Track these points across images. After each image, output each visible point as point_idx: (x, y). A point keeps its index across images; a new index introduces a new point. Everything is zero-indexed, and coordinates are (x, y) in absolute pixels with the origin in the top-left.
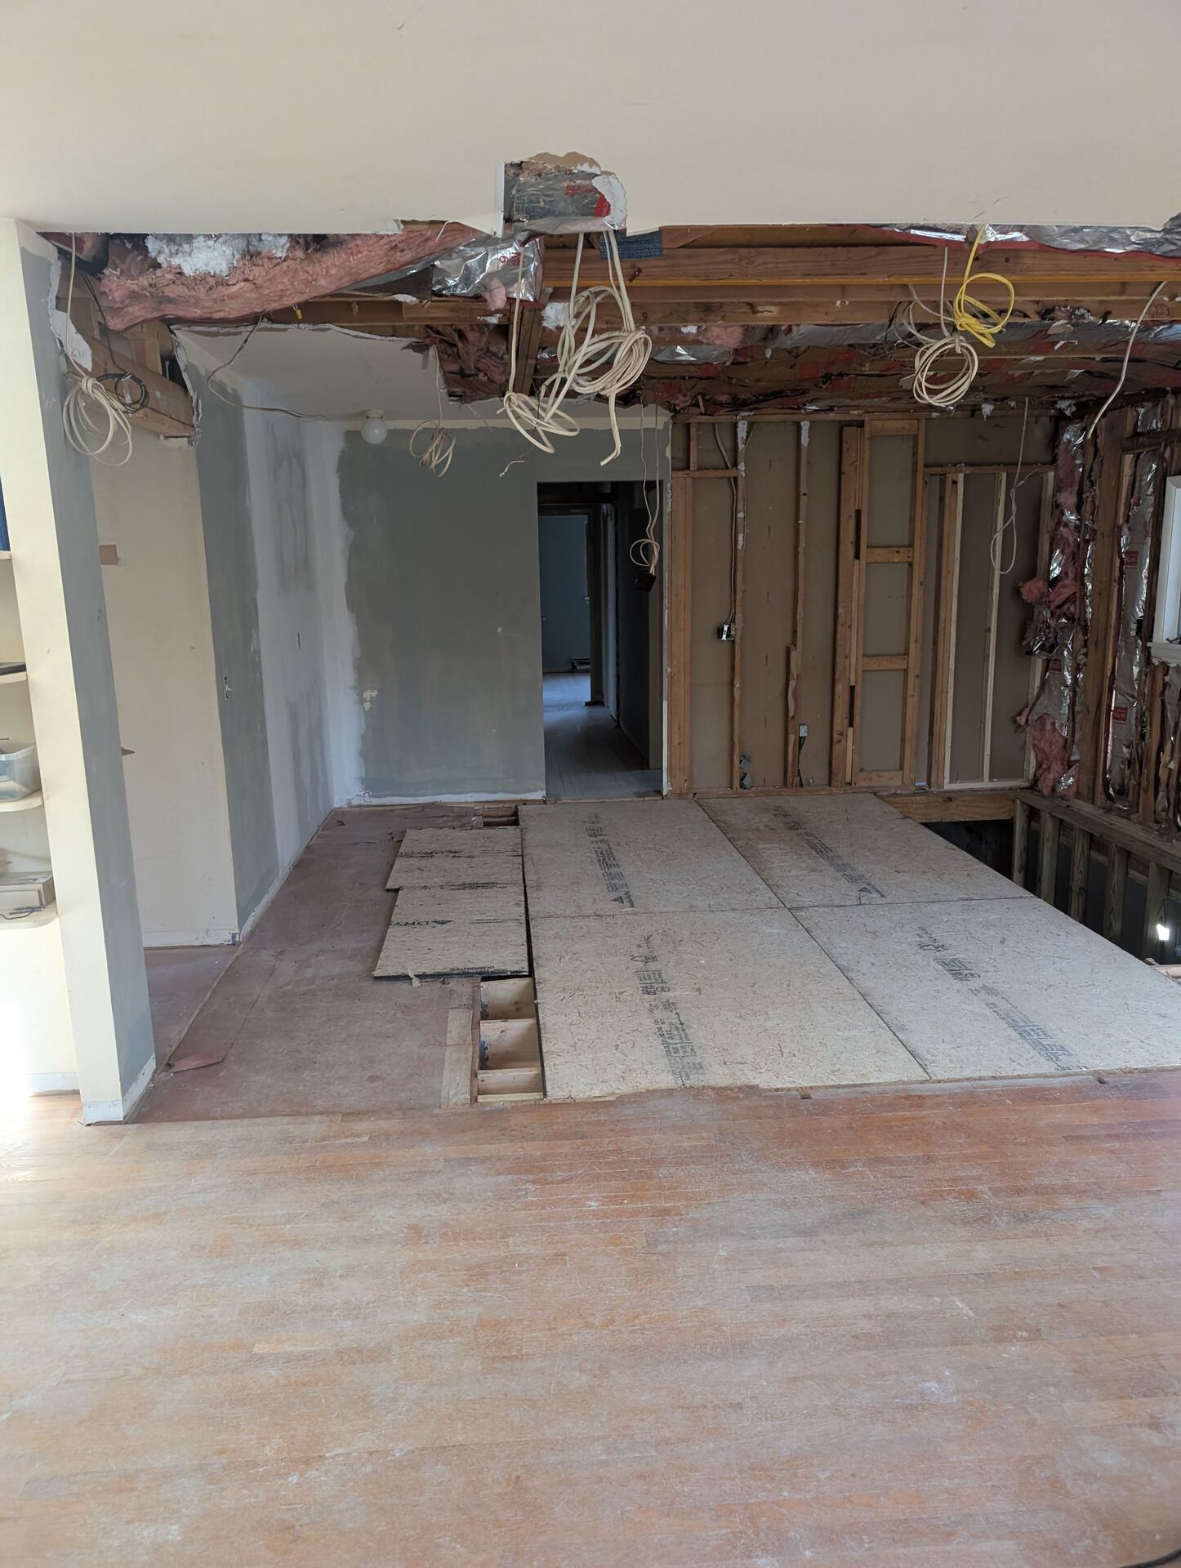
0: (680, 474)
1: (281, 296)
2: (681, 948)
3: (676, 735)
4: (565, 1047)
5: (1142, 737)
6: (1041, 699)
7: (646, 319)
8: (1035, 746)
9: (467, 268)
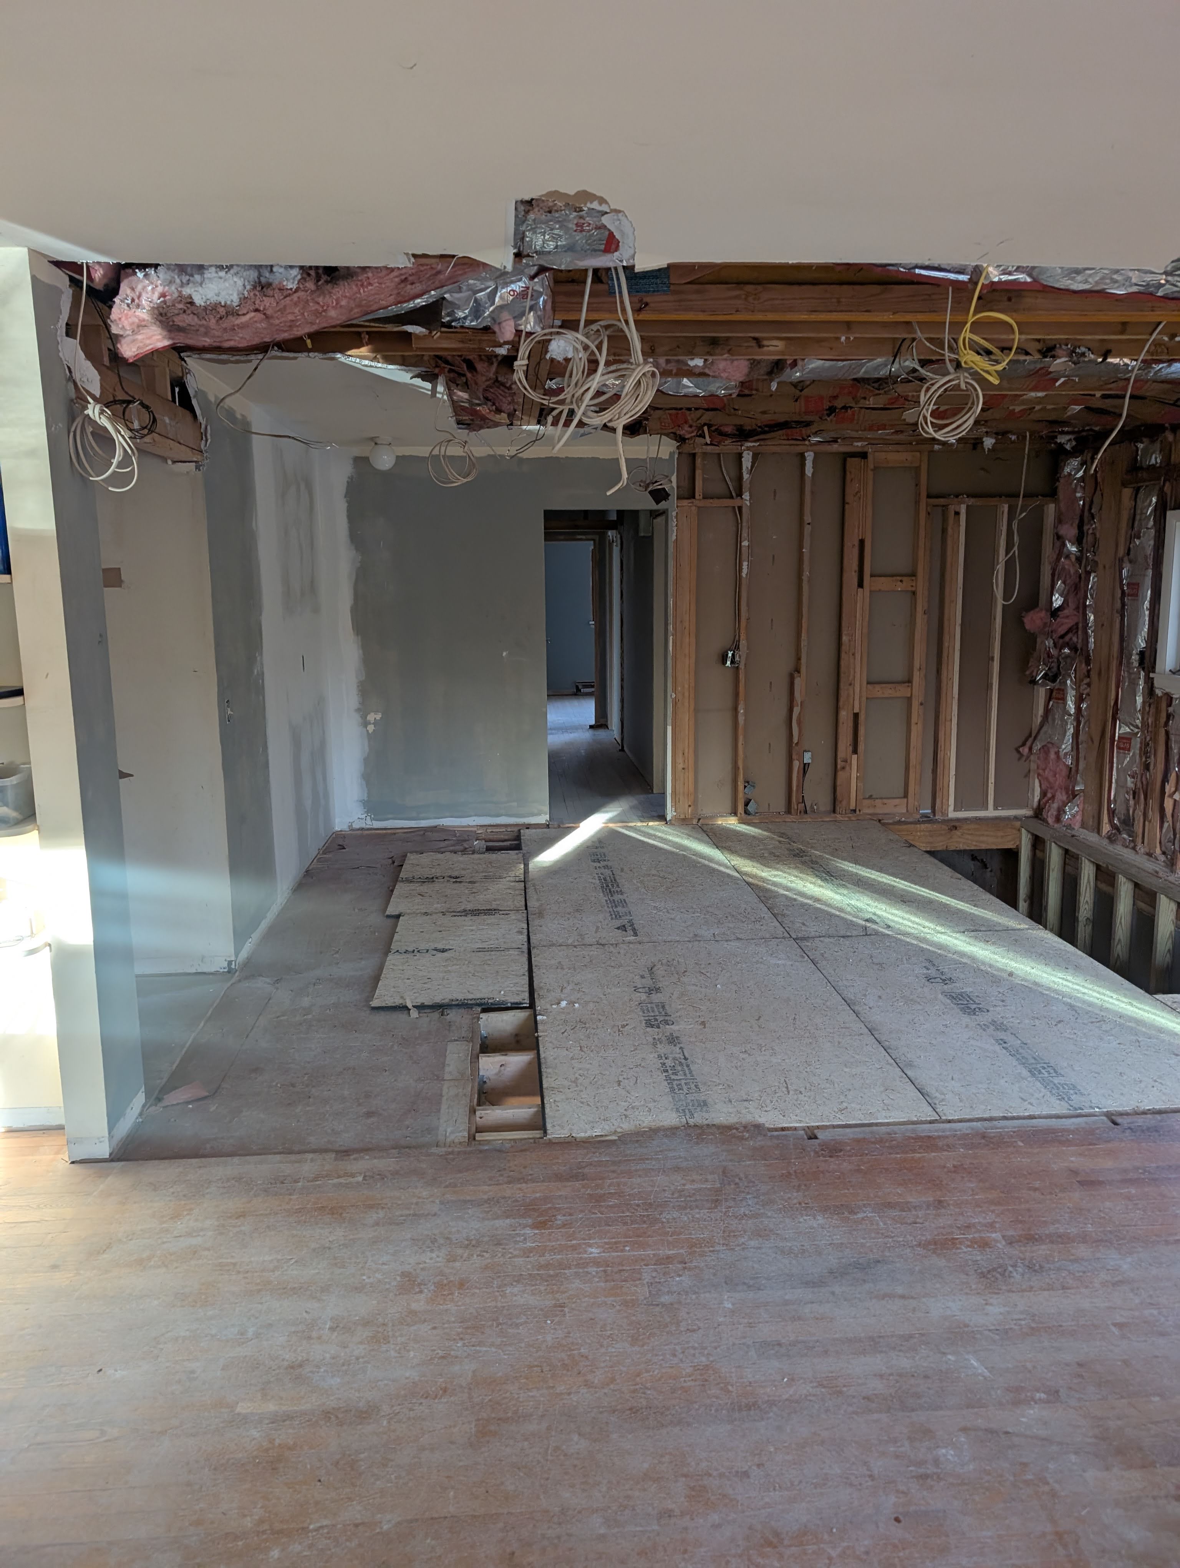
0: (685, 502)
1: (290, 326)
2: (684, 979)
3: (680, 760)
4: (566, 1083)
5: (1147, 767)
6: (1044, 729)
7: (653, 351)
8: (1039, 775)
9: (476, 300)
